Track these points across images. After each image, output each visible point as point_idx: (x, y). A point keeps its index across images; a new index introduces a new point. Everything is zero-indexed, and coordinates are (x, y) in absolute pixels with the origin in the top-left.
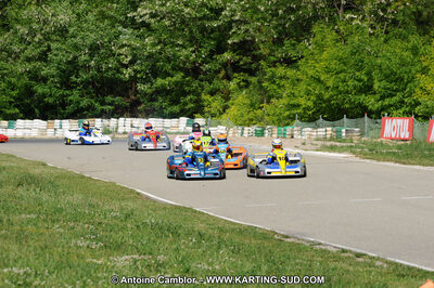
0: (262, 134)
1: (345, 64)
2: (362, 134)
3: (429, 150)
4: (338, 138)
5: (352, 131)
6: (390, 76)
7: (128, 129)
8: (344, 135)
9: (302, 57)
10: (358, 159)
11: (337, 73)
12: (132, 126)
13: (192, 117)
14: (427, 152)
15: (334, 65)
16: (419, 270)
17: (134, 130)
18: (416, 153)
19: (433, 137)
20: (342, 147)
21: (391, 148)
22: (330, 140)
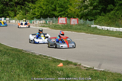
1: (49, 2)
2: (53, 22)
3: (71, 27)
4: (46, 23)
5: (50, 22)
6: (61, 6)
8: (48, 22)
9: (37, 1)
10: (50, 29)
11: (46, 5)
14: (70, 27)
15: (45, 3)
16: (60, 60)
18: (67, 28)
19: (72, 23)
20: (47, 26)
21: (60, 26)
22: (44, 24)
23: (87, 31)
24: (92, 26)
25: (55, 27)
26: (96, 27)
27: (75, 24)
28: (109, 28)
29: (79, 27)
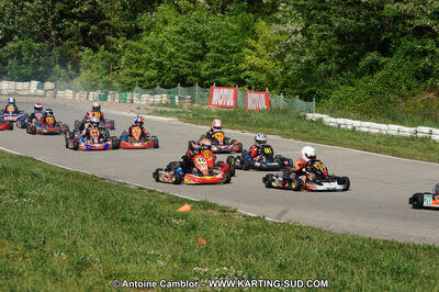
0: (105, 99)
2: (193, 101)
3: (244, 116)
8: (177, 101)
10: (181, 123)
13: (42, 81)
14: (241, 119)
19: (251, 106)
20: (171, 112)
21: (212, 113)
22: (165, 105)
23: (288, 132)
24: (310, 116)
25: (197, 117)
26: (321, 119)
27: (261, 107)
28: (357, 123)
29: (268, 119)
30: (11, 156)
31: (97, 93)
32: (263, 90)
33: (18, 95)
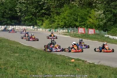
0: (51, 31)
1: (71, 14)
2: (74, 32)
3: (88, 36)
5: (72, 31)
6: (82, 18)
7: (18, 29)
8: (70, 31)
9: (61, 12)
10: (71, 37)
11: (69, 17)
12: (19, 28)
13: (34, 26)
15: (69, 15)
17: (20, 29)
18: (84, 36)
19: (90, 33)
20: (68, 34)
21: (79, 35)
22: (66, 33)
23: (100, 40)
24: (105, 36)
25: (75, 36)
26: (109, 37)
27: (93, 33)
29: (94, 36)
30: (26, 46)
31: (48, 29)
32: (93, 29)
33: (28, 30)
